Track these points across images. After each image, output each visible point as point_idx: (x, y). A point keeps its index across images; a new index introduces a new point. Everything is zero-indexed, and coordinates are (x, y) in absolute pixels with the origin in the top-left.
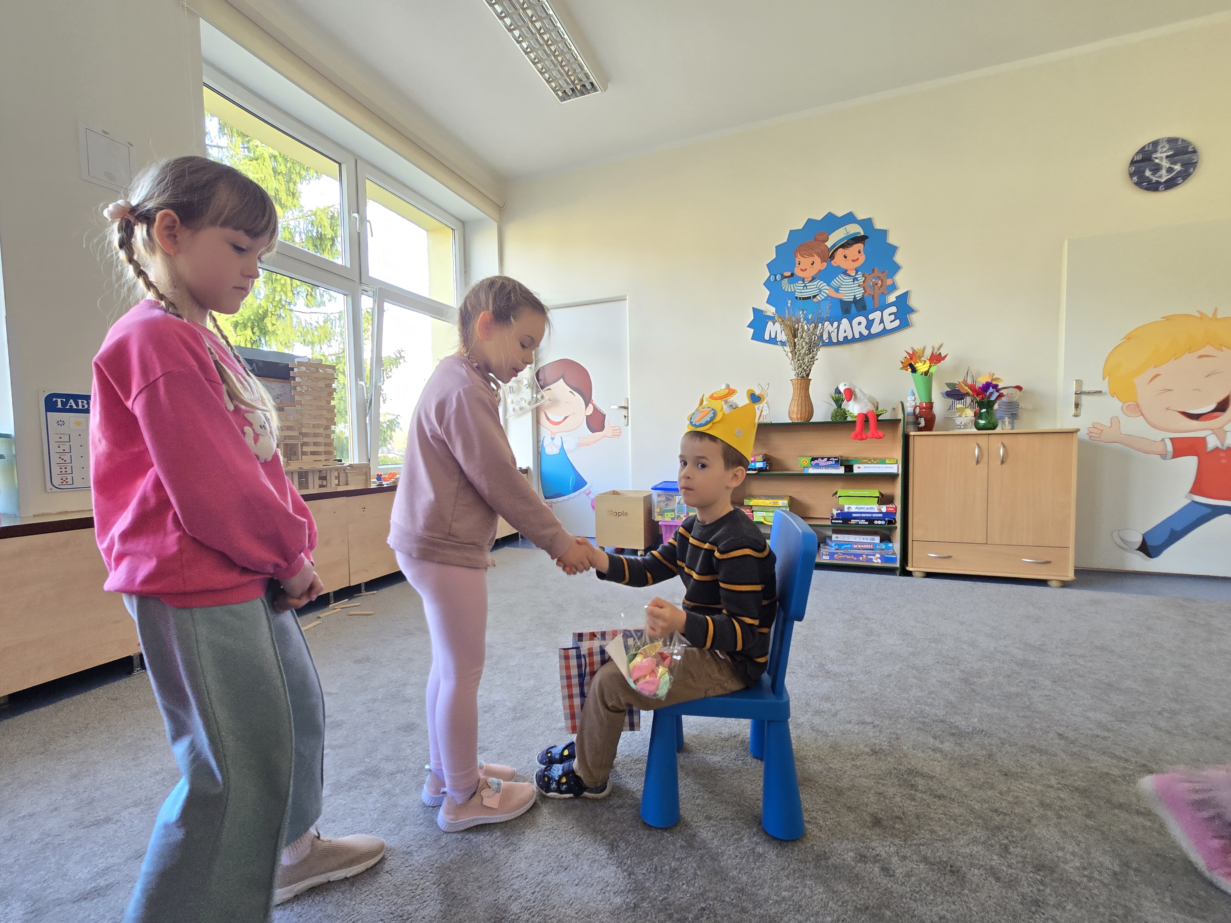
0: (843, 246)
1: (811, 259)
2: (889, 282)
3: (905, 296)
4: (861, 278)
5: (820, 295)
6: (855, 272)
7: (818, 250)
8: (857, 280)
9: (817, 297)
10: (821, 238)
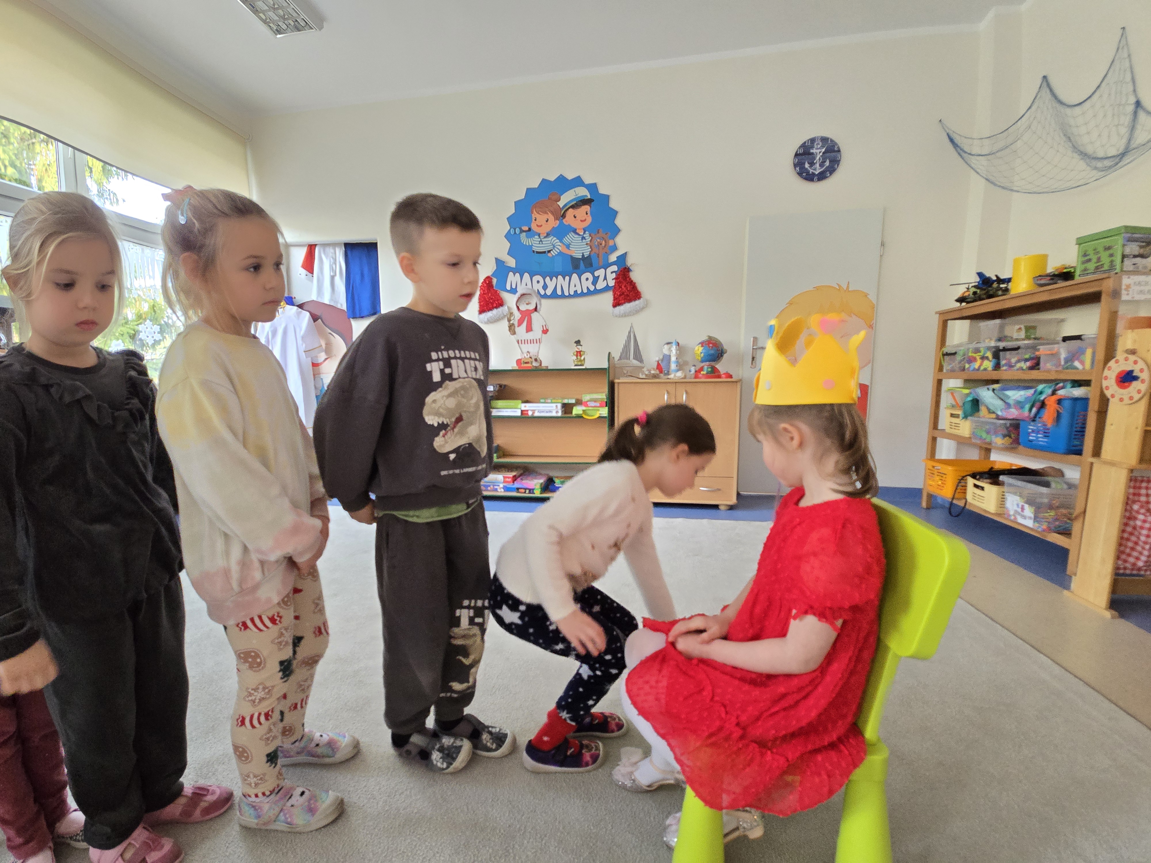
0: (573, 207)
1: (545, 217)
2: (611, 243)
3: (624, 256)
4: (588, 237)
5: (553, 250)
6: (583, 231)
7: (552, 209)
8: (585, 239)
9: (552, 252)
10: (554, 198)
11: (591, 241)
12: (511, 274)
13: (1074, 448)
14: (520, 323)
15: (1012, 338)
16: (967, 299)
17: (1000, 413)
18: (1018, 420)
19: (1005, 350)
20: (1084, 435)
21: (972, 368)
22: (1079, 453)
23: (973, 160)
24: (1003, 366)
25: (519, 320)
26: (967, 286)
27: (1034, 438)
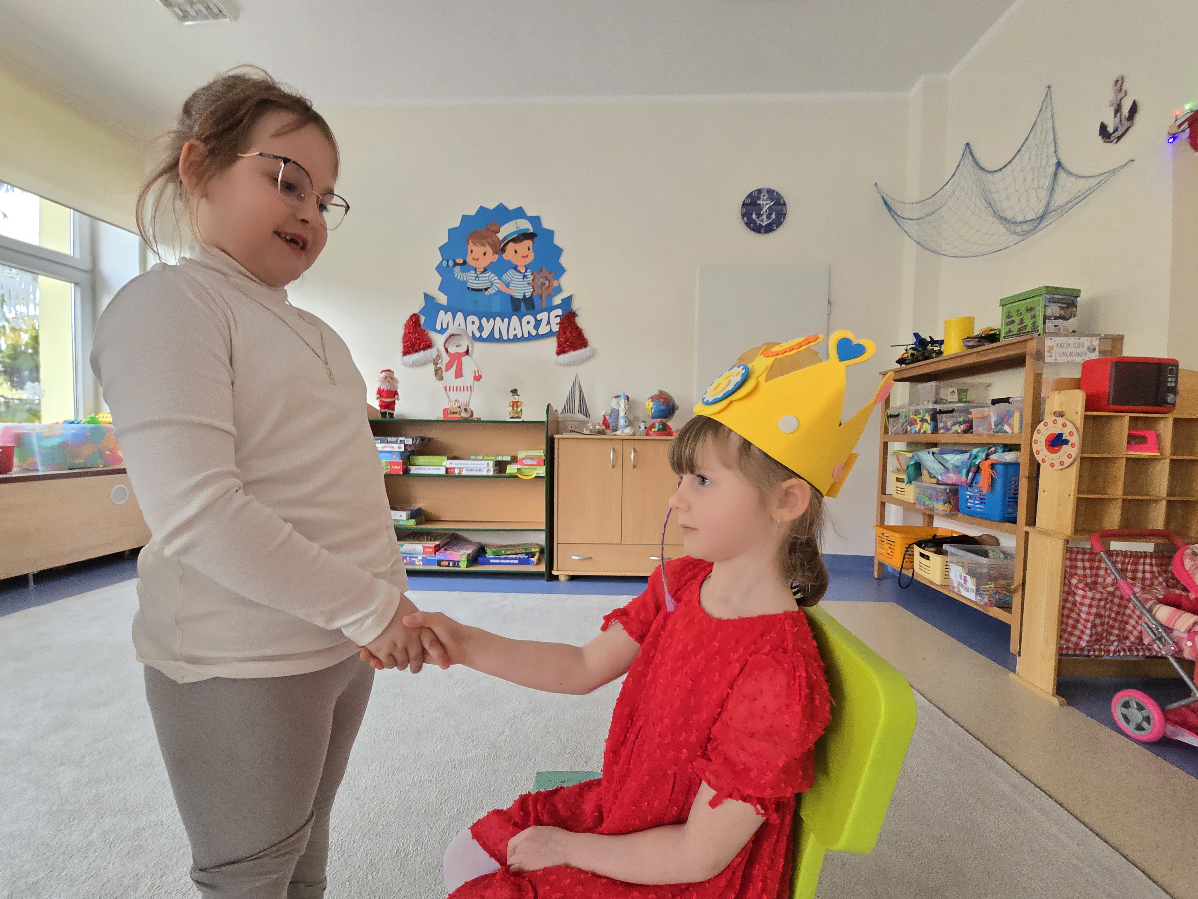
0: (513, 240)
1: (483, 249)
2: (555, 284)
3: (569, 300)
4: (530, 276)
5: (491, 288)
6: (524, 269)
7: (490, 241)
8: (527, 278)
9: (489, 290)
10: (493, 228)
11: (533, 280)
12: (442, 312)
13: (1010, 516)
14: (448, 367)
15: (947, 400)
16: (906, 360)
17: (940, 478)
18: (955, 485)
19: (941, 412)
20: (1017, 502)
21: (913, 432)
22: (1014, 521)
23: (907, 224)
24: (941, 428)
25: (446, 364)
26: (905, 347)
27: (973, 505)
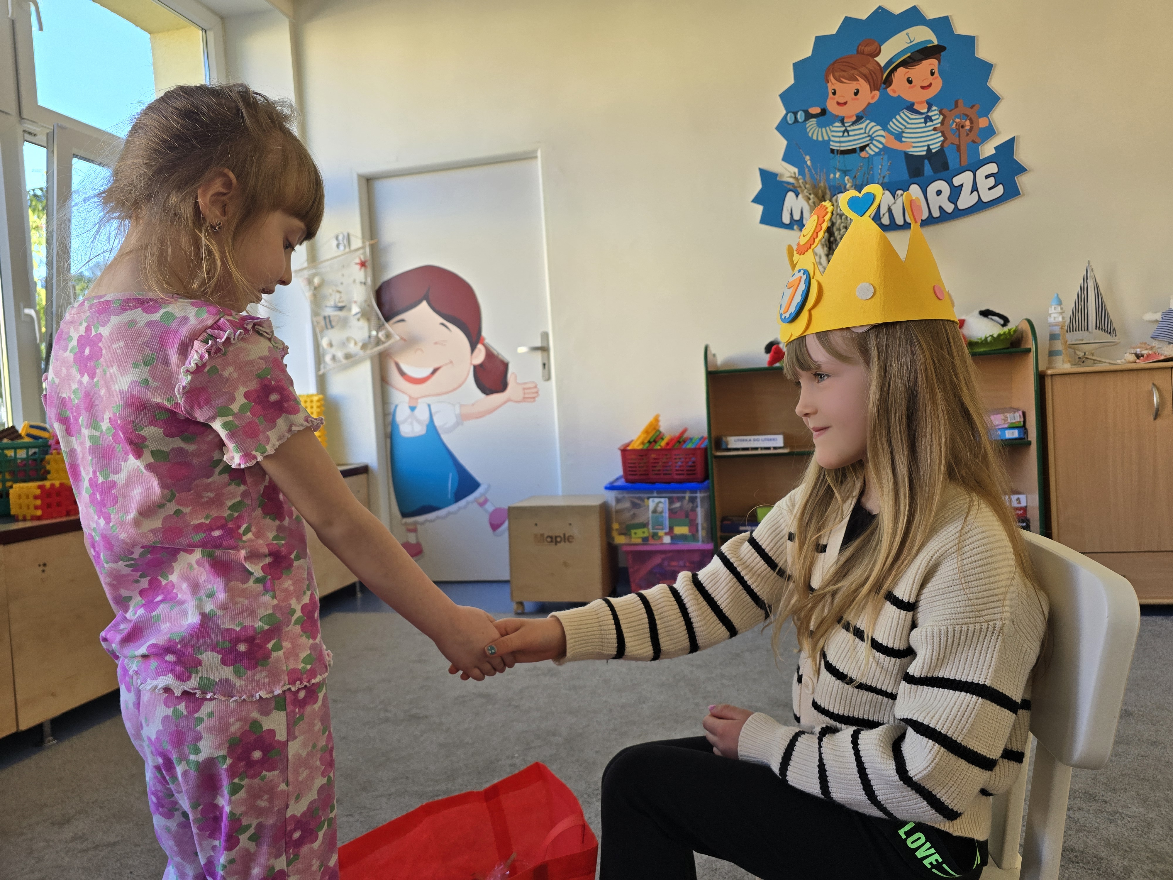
0: (905, 64)
1: (853, 86)
2: (983, 123)
3: (1009, 146)
4: (937, 117)
5: (871, 145)
6: (927, 106)
7: (864, 70)
8: (932, 121)
9: (867, 149)
10: (868, 49)
11: (942, 123)
12: (791, 195)
